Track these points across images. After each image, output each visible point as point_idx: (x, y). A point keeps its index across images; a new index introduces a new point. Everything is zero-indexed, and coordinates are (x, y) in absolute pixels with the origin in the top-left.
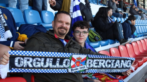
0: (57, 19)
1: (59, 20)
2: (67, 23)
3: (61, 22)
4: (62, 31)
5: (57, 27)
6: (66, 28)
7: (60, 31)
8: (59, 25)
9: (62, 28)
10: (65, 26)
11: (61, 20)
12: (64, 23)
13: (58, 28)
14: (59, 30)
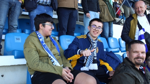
0: (131, 50)
1: (134, 50)
2: (142, 53)
3: (137, 52)
4: (139, 61)
5: (133, 57)
6: (142, 57)
7: (137, 62)
8: (135, 55)
9: (138, 58)
10: (141, 55)
11: (137, 50)
12: (140, 53)
13: (135, 59)
14: (136, 60)
